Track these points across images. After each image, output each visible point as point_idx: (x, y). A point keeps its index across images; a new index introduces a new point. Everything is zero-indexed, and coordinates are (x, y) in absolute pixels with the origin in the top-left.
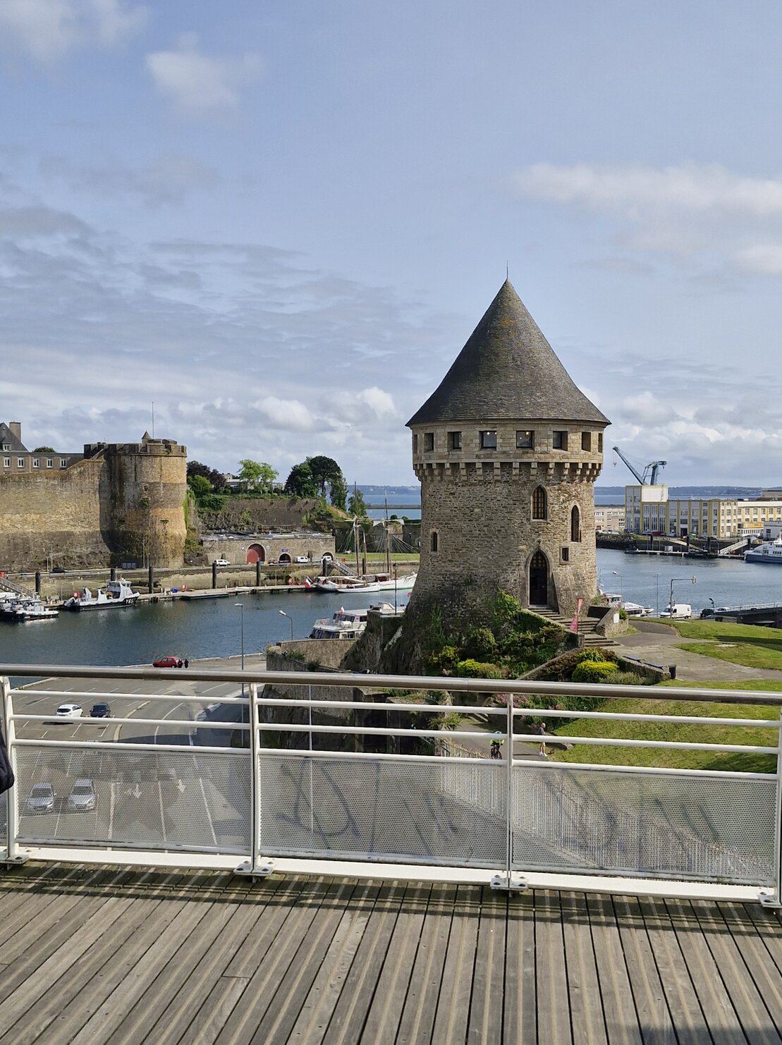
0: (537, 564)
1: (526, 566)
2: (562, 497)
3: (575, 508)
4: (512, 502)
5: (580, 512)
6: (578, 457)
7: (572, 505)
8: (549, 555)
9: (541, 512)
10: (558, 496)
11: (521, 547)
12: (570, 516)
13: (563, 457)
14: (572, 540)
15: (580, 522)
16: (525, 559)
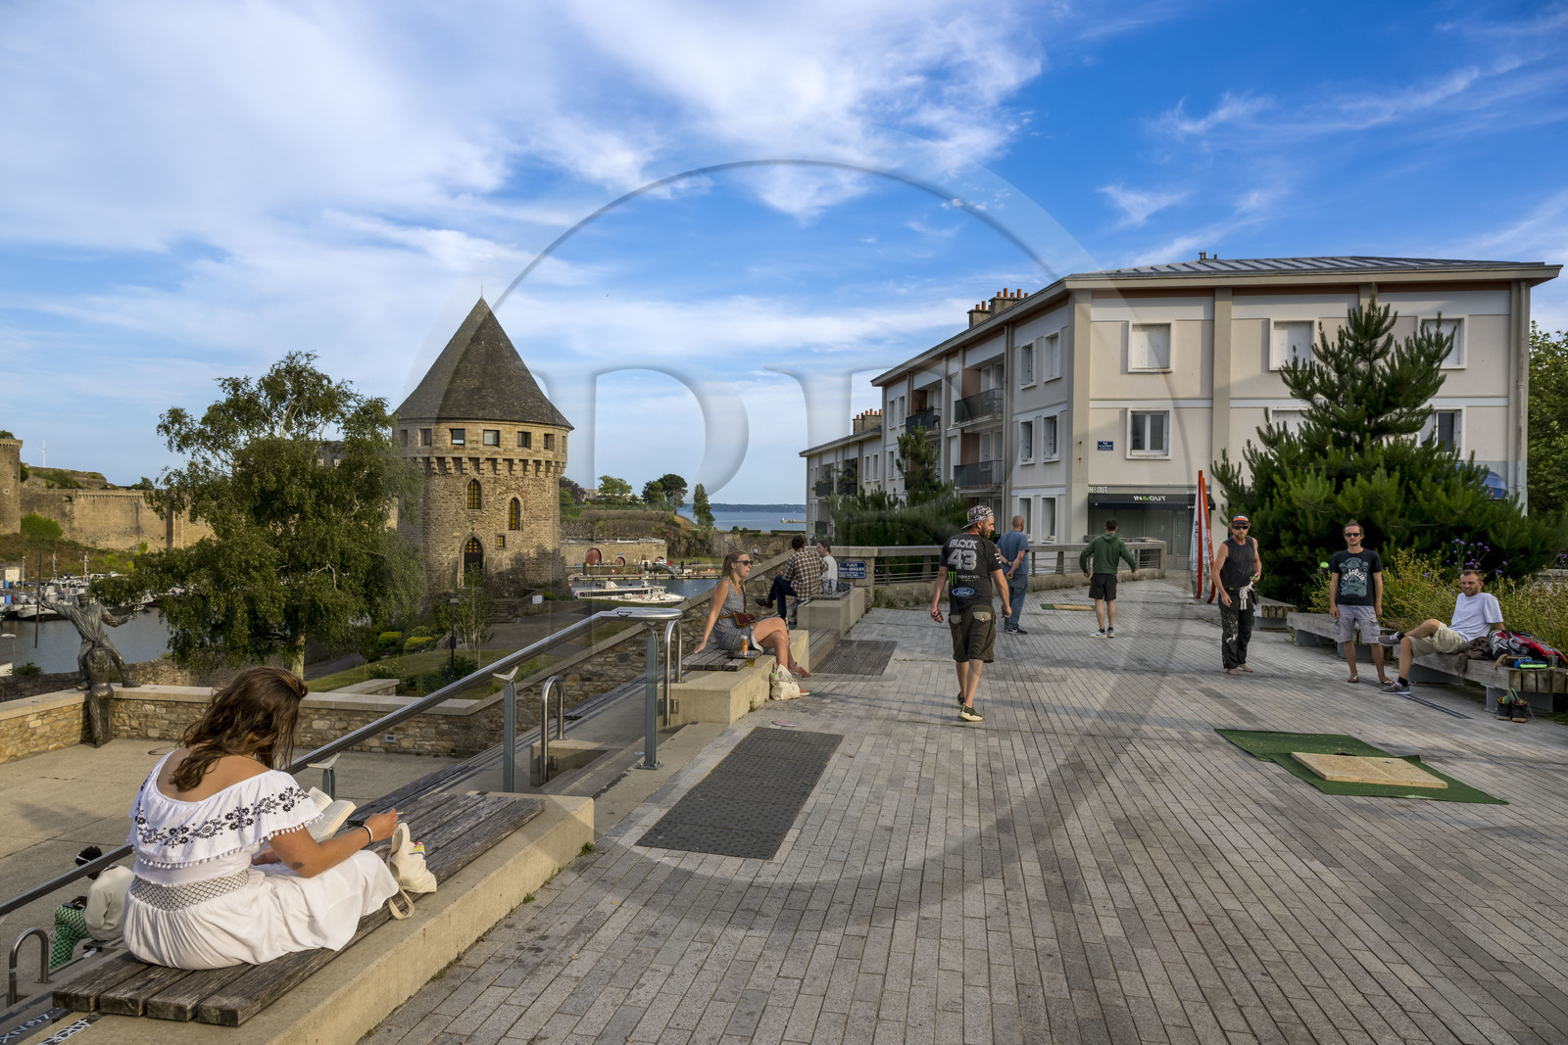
0: (473, 549)
1: (460, 552)
2: (498, 490)
3: (515, 499)
4: (448, 493)
5: (522, 504)
6: (512, 453)
7: (512, 496)
8: (484, 541)
9: (476, 503)
10: (494, 489)
11: (455, 534)
12: (507, 507)
13: (495, 453)
14: (510, 529)
15: (522, 513)
16: (459, 545)
